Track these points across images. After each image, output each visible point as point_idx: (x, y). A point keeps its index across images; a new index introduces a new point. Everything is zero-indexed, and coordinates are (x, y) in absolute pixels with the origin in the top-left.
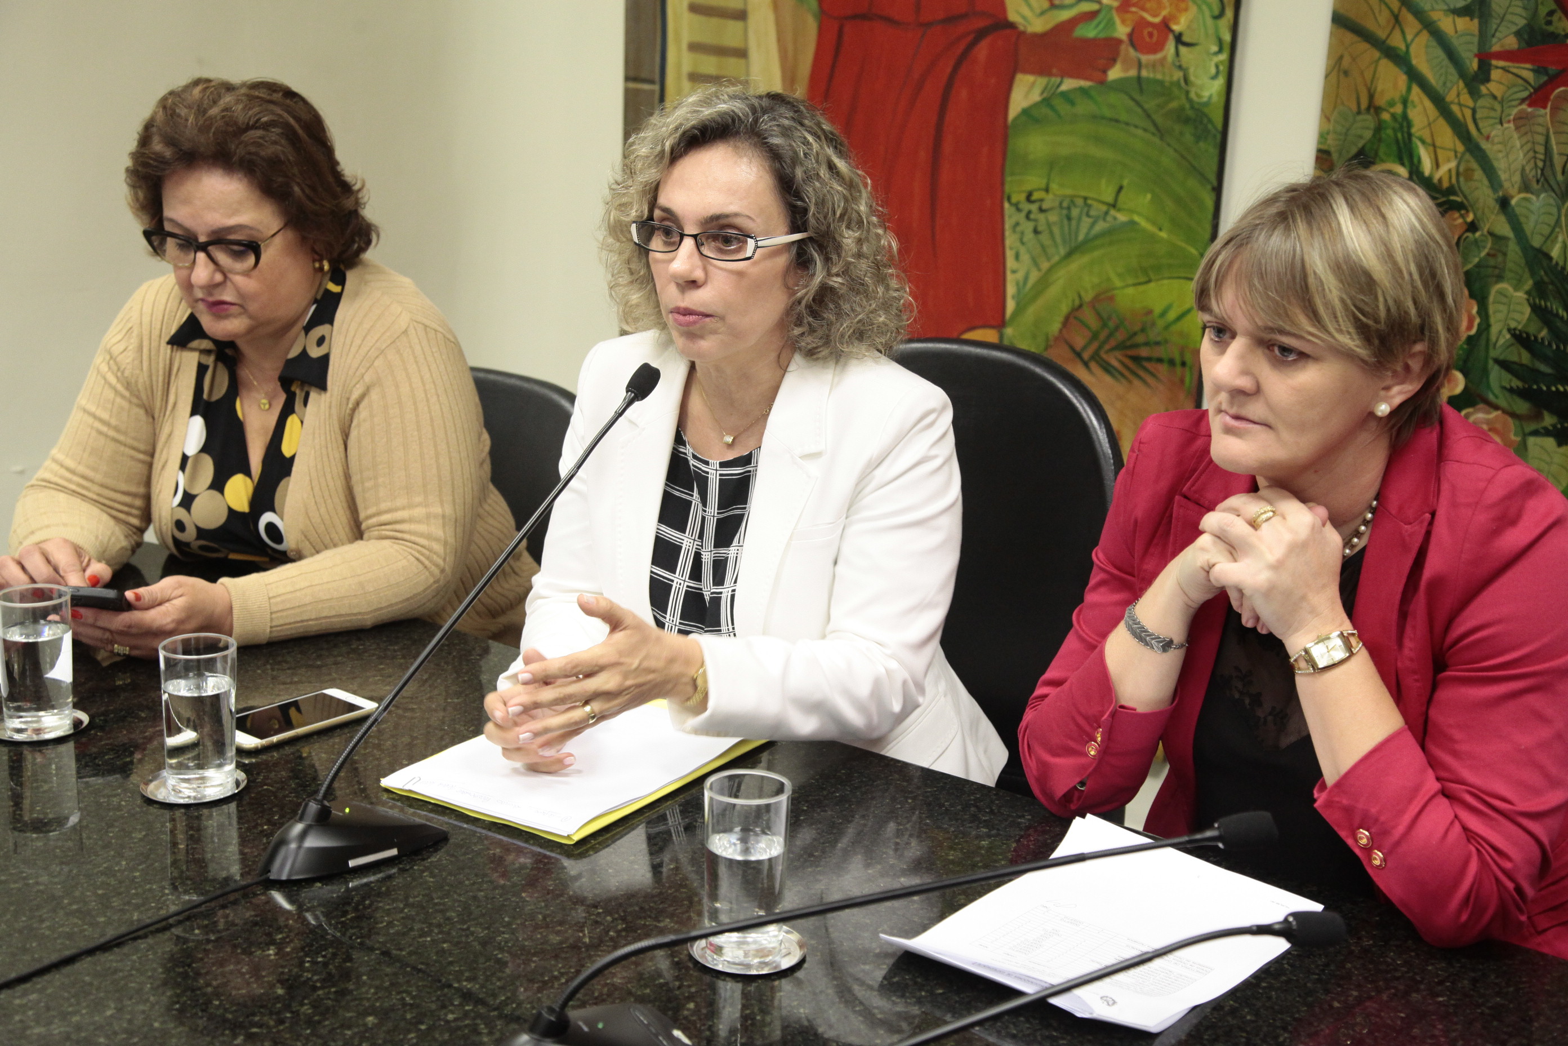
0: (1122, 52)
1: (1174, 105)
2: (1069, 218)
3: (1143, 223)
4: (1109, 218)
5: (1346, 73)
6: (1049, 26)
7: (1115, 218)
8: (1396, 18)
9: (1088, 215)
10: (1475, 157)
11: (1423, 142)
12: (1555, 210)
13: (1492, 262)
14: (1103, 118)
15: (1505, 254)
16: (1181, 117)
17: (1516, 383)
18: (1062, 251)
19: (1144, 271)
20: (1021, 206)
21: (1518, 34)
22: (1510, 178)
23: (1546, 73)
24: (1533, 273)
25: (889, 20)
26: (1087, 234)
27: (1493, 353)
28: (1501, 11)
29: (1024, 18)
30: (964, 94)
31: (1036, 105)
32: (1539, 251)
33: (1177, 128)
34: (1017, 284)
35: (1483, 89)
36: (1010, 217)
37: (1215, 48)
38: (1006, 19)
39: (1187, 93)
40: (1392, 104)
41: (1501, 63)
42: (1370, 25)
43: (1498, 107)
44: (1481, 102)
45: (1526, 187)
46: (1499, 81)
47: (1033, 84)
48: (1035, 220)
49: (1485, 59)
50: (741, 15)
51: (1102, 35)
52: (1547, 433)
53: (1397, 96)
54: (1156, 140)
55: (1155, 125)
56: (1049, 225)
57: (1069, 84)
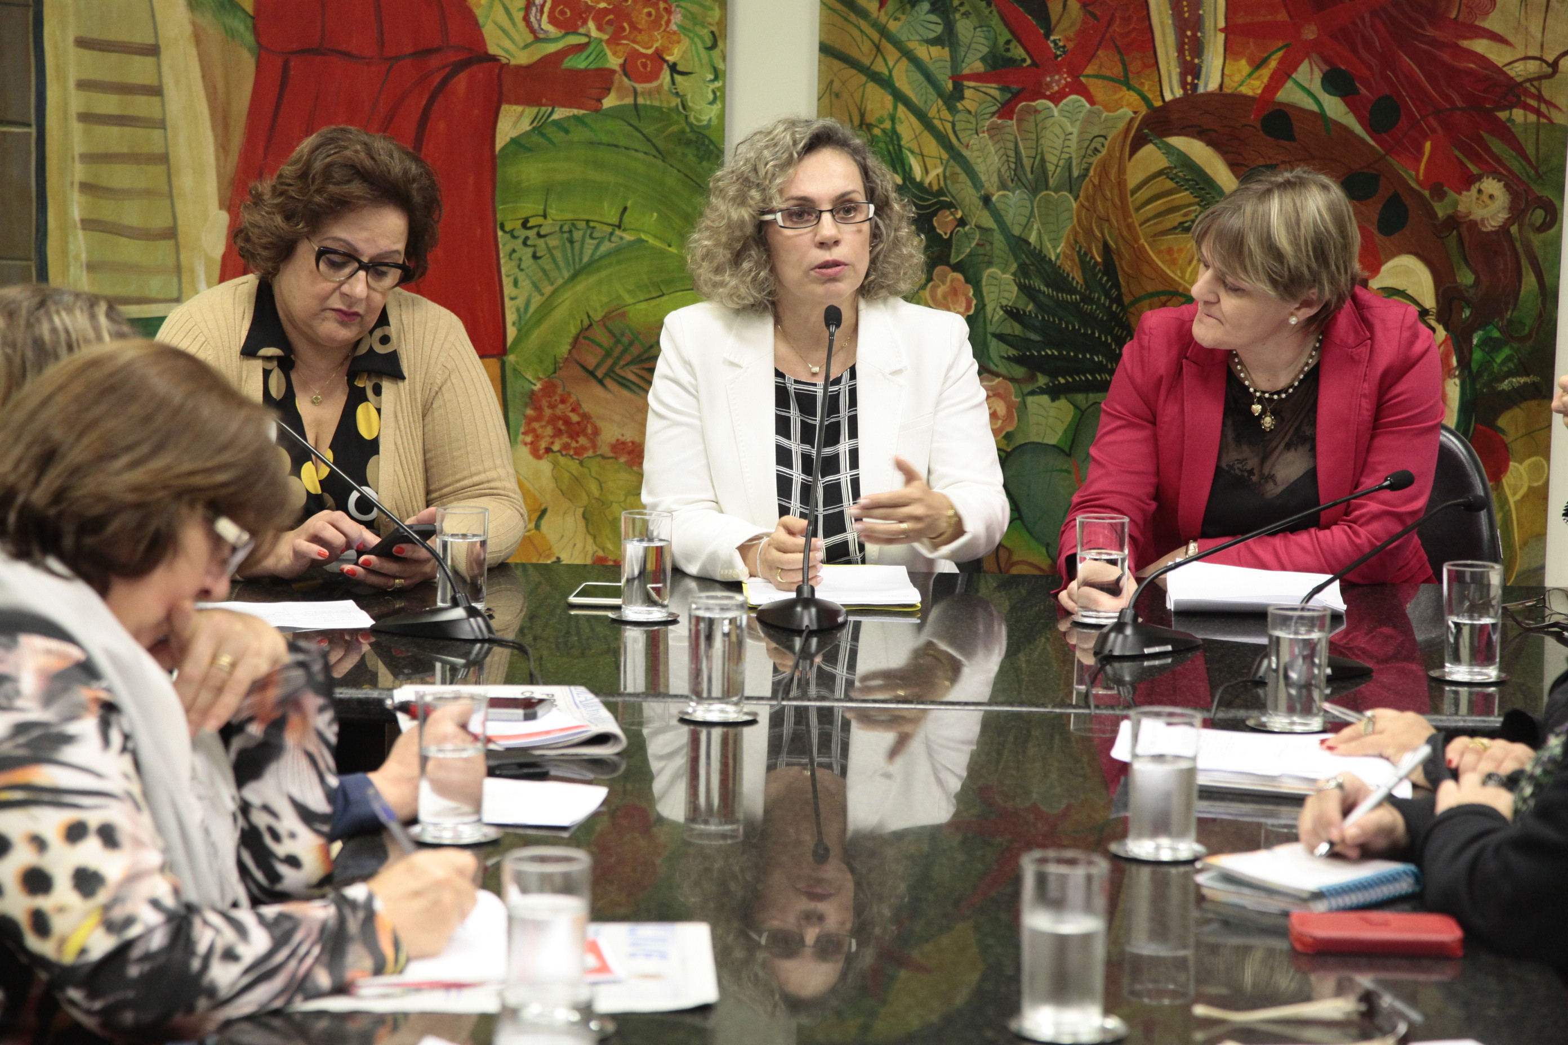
0: (616, 83)
1: (674, 128)
2: (571, 242)
3: (651, 240)
4: (613, 239)
5: (837, 96)
6: (536, 58)
7: (621, 238)
8: (878, 48)
9: (591, 237)
10: (958, 163)
11: (912, 152)
12: (1028, 204)
13: (981, 251)
14: (600, 144)
15: (991, 244)
16: (681, 139)
17: (1012, 352)
18: (566, 275)
19: (656, 285)
20: (516, 233)
21: (983, 59)
22: (990, 181)
23: (1010, 91)
24: (1016, 258)
25: (347, 55)
26: (593, 255)
27: (991, 329)
28: (967, 41)
29: (506, 51)
30: (442, 126)
31: (526, 134)
32: (1020, 238)
33: (679, 150)
34: (518, 310)
35: (959, 106)
36: (504, 245)
37: (712, 77)
38: (486, 53)
39: (686, 117)
40: (881, 121)
41: (972, 84)
42: (854, 53)
43: (973, 121)
44: (958, 117)
45: (1003, 186)
46: (972, 98)
47: (522, 113)
48: (534, 246)
49: (958, 80)
50: (153, 51)
51: (593, 66)
52: (1042, 391)
53: (885, 114)
54: (659, 162)
55: (657, 150)
56: (549, 249)
57: (560, 113)
